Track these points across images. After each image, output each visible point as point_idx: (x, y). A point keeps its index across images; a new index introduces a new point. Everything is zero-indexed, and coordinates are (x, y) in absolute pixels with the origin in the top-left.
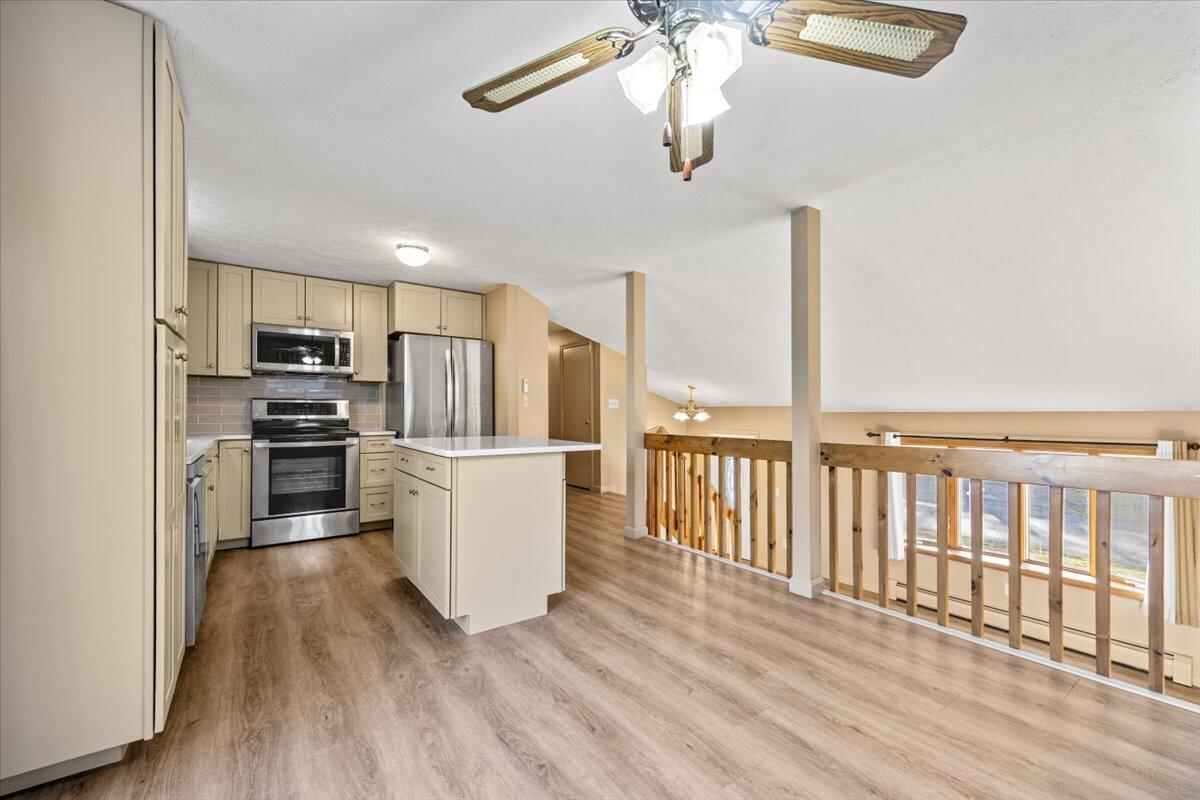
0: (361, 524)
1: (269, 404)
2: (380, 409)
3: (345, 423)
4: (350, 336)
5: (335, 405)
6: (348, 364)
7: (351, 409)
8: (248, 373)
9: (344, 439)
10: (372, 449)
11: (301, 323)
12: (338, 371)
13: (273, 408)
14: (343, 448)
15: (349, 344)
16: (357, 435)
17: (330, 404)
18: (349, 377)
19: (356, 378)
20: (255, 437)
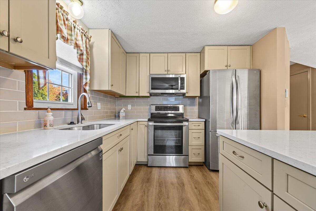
0: (189, 162)
1: (156, 107)
2: (196, 109)
3: (182, 115)
4: (184, 76)
5: (179, 107)
6: (183, 89)
7: (185, 109)
8: (148, 95)
9: (182, 123)
10: (194, 128)
11: (166, 73)
12: (180, 92)
13: (158, 108)
14: (182, 127)
15: (184, 80)
16: (187, 121)
17: (177, 107)
18: (184, 95)
19: (187, 95)
20: (149, 120)
